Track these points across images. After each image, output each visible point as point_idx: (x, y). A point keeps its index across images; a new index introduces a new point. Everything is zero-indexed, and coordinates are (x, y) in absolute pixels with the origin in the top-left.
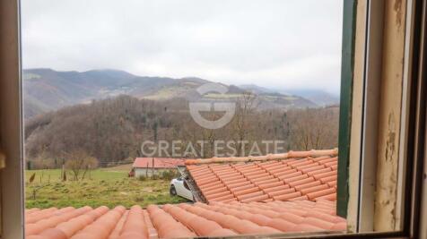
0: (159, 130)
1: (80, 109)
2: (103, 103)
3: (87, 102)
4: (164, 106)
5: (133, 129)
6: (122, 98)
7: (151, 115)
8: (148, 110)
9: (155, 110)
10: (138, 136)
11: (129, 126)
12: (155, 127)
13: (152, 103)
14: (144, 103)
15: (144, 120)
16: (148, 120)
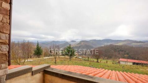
0: (120, 52)
1: (102, 47)
2: (107, 46)
3: (103, 46)
4: (121, 47)
5: (113, 52)
6: (111, 45)
7: (118, 48)
8: (117, 47)
9: (119, 47)
10: (115, 53)
11: (113, 51)
12: (119, 51)
13: (118, 46)
14: (116, 46)
15: (116, 50)
16: (117, 50)
